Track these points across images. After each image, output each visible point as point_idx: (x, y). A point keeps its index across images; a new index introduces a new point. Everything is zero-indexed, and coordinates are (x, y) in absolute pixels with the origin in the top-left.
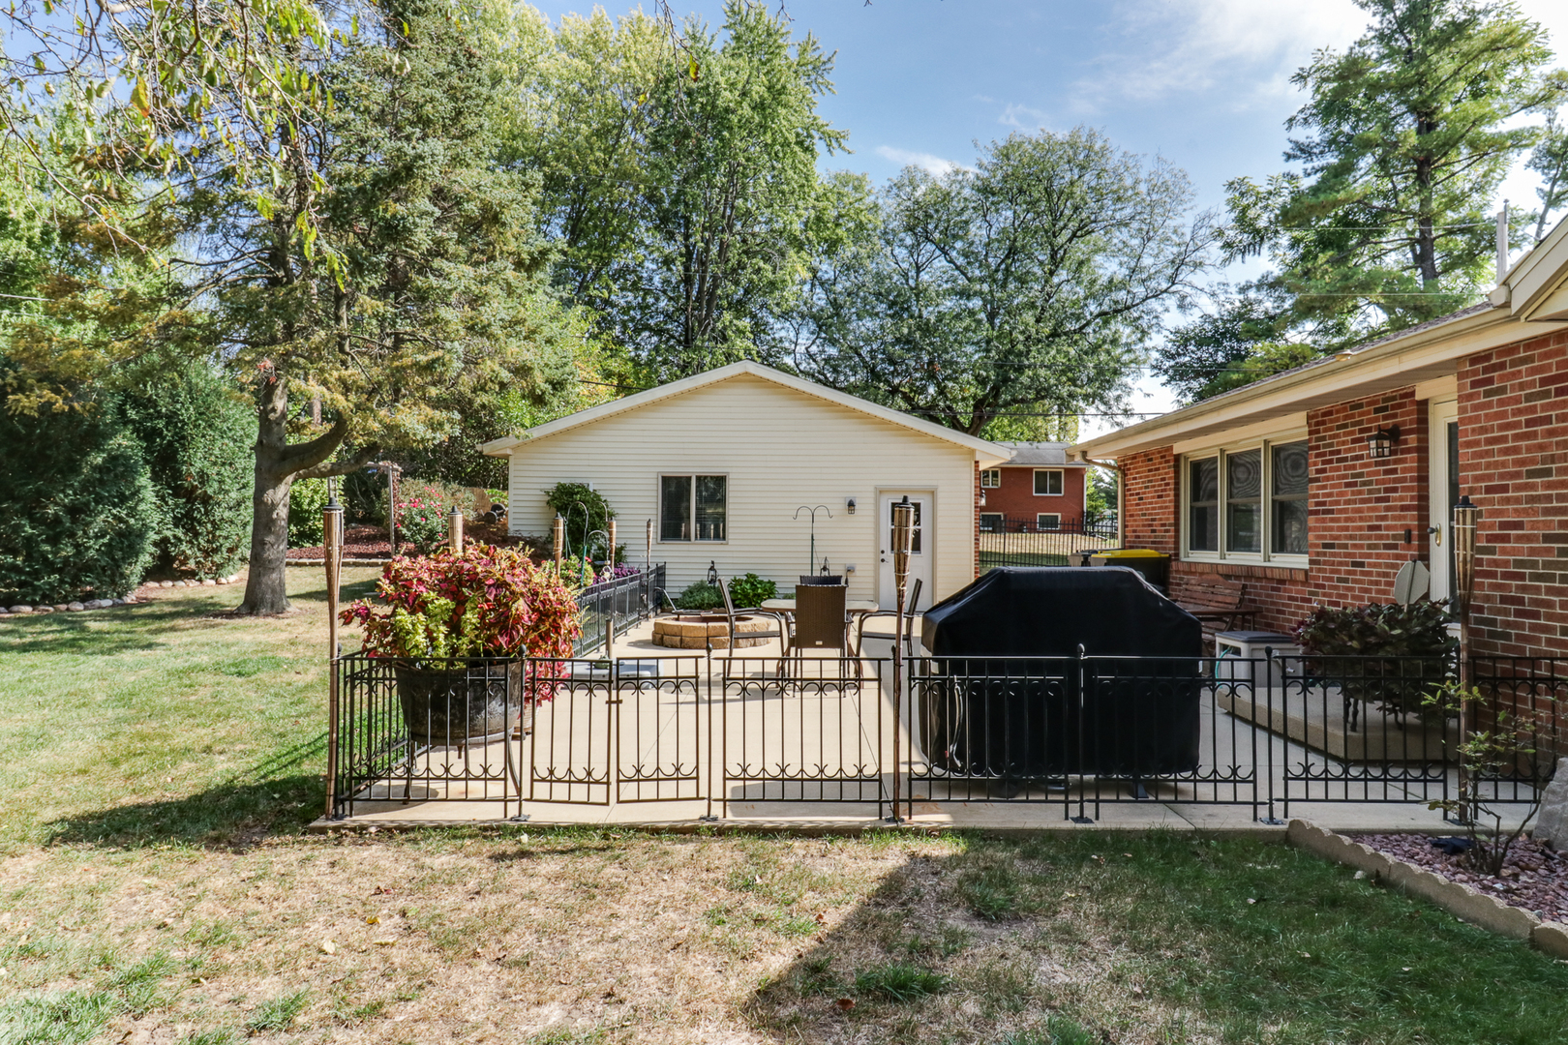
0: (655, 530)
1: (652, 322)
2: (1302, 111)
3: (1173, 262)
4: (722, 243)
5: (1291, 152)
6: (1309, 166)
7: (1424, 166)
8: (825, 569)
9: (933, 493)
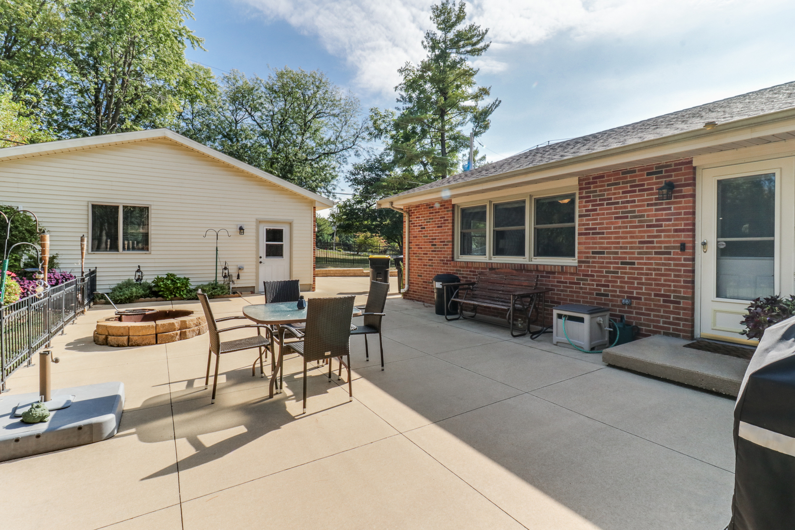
0: (87, 243)
1: (71, 125)
2: (400, 85)
3: (354, 136)
4: (123, 82)
5: (399, 98)
6: (405, 106)
7: (442, 112)
8: (225, 268)
9: (290, 224)
